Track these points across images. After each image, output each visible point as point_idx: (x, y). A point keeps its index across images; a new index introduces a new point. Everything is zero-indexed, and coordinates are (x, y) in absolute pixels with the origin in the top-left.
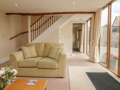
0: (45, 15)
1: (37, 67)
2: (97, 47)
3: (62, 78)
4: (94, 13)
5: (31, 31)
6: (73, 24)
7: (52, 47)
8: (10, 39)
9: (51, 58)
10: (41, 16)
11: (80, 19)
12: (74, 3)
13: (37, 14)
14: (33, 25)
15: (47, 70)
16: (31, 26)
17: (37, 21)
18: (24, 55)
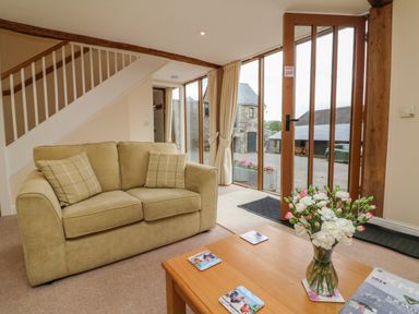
0: (72, 44)
1: (143, 220)
2: (228, 150)
4: (218, 67)
6: (154, 88)
7: (149, 154)
9: (157, 188)
10: (56, 42)
11: (173, 77)
12: (203, 34)
13: (48, 31)
15: (172, 223)
17: (37, 59)
18: (60, 190)
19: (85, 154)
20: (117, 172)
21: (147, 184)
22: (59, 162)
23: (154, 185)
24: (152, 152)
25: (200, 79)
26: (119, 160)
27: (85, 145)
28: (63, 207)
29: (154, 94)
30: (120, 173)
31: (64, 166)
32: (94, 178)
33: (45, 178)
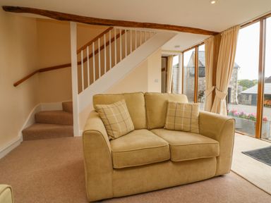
0: (115, 28)
1: (170, 160)
2: (224, 101)
3: (220, 176)
4: (216, 35)
5: (79, 63)
6: (162, 57)
7: (167, 102)
8: (16, 85)
9: (174, 130)
11: (176, 47)
12: (213, 2)
14: (84, 48)
16: (78, 52)
17: (95, 40)
18: (108, 127)
19: (124, 101)
20: (144, 115)
21: (166, 126)
22: (109, 106)
23: (172, 127)
24: (170, 101)
25: (197, 46)
26: (145, 106)
27: (123, 94)
28: (110, 140)
29: (162, 61)
30: (146, 117)
31: (111, 109)
32: (130, 119)
33: (100, 117)
